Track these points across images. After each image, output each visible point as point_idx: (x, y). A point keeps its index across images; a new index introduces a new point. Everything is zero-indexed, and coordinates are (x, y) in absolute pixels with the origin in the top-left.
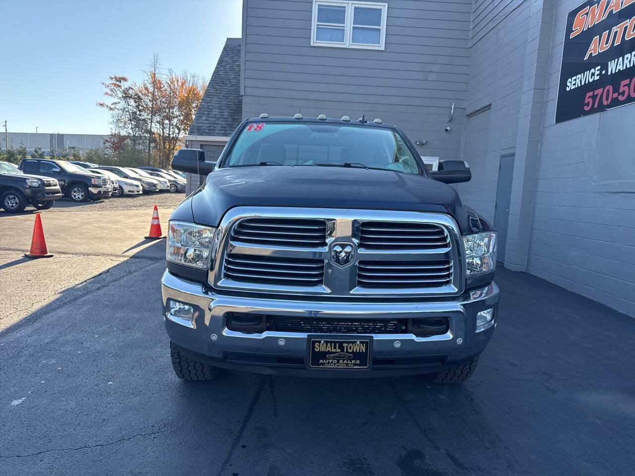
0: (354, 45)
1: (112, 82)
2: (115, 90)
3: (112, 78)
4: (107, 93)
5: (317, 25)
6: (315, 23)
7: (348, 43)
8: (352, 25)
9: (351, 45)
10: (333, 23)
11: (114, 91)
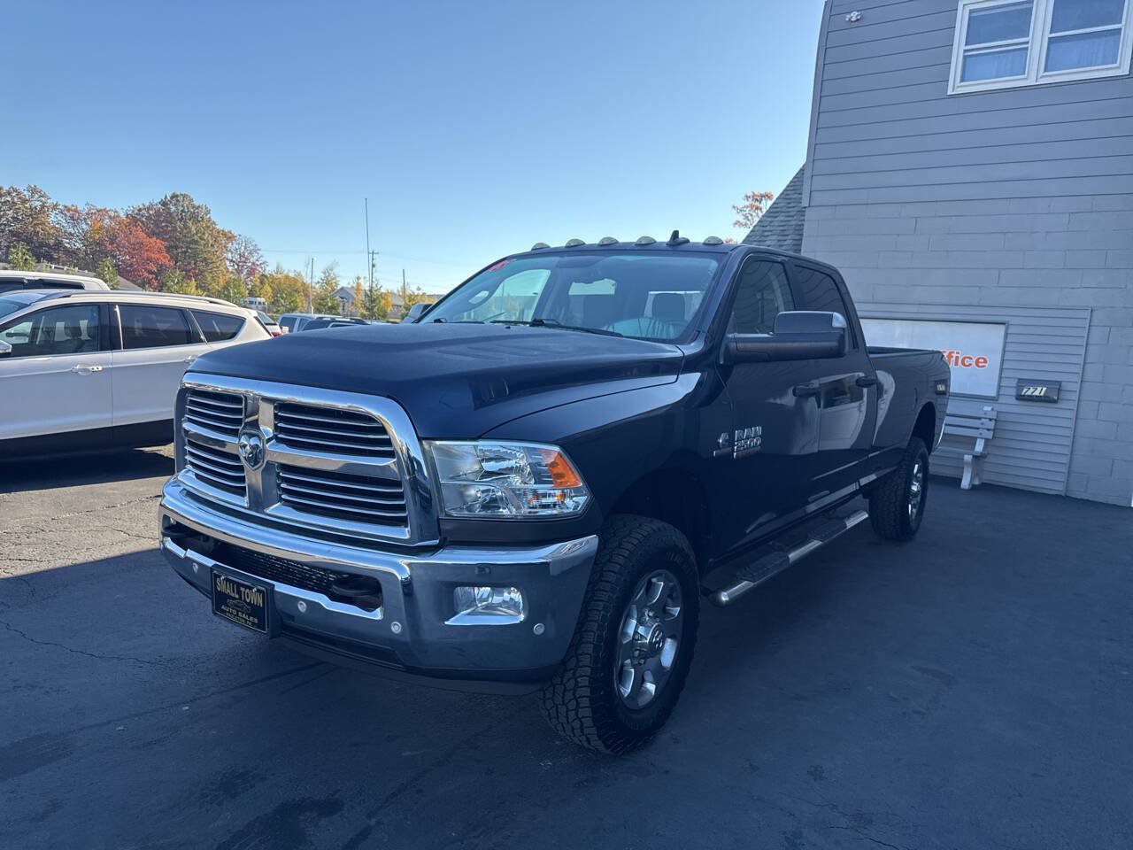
0: (1050, 76)
1: (747, 203)
2: (751, 215)
3: (747, 197)
4: (737, 223)
5: (965, 51)
6: (959, 46)
7: (1035, 74)
8: (1048, 35)
9: (1043, 77)
10: (1006, 39)
11: (750, 218)
